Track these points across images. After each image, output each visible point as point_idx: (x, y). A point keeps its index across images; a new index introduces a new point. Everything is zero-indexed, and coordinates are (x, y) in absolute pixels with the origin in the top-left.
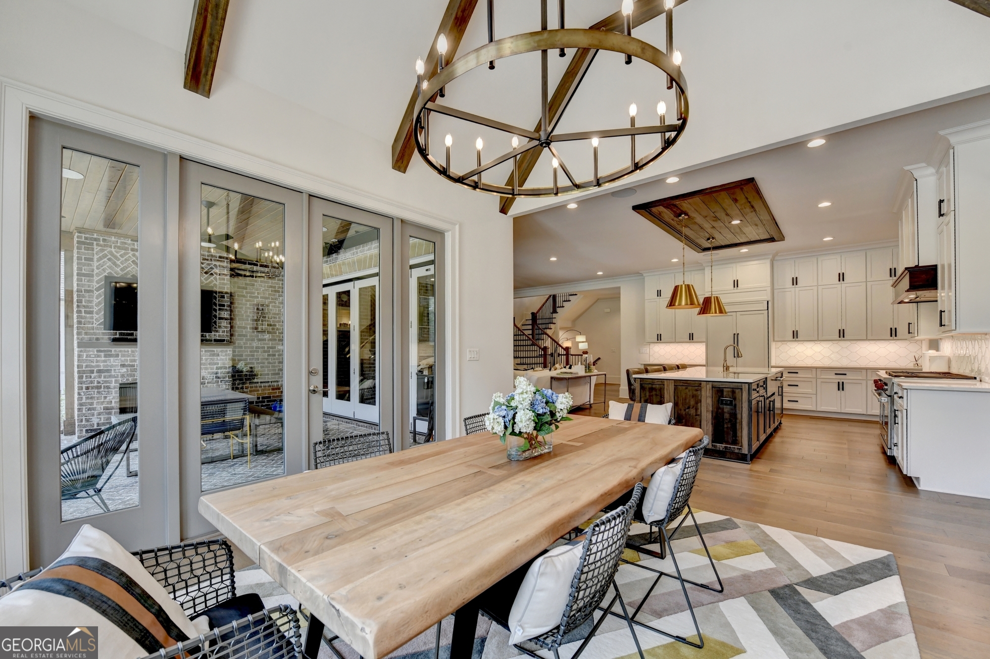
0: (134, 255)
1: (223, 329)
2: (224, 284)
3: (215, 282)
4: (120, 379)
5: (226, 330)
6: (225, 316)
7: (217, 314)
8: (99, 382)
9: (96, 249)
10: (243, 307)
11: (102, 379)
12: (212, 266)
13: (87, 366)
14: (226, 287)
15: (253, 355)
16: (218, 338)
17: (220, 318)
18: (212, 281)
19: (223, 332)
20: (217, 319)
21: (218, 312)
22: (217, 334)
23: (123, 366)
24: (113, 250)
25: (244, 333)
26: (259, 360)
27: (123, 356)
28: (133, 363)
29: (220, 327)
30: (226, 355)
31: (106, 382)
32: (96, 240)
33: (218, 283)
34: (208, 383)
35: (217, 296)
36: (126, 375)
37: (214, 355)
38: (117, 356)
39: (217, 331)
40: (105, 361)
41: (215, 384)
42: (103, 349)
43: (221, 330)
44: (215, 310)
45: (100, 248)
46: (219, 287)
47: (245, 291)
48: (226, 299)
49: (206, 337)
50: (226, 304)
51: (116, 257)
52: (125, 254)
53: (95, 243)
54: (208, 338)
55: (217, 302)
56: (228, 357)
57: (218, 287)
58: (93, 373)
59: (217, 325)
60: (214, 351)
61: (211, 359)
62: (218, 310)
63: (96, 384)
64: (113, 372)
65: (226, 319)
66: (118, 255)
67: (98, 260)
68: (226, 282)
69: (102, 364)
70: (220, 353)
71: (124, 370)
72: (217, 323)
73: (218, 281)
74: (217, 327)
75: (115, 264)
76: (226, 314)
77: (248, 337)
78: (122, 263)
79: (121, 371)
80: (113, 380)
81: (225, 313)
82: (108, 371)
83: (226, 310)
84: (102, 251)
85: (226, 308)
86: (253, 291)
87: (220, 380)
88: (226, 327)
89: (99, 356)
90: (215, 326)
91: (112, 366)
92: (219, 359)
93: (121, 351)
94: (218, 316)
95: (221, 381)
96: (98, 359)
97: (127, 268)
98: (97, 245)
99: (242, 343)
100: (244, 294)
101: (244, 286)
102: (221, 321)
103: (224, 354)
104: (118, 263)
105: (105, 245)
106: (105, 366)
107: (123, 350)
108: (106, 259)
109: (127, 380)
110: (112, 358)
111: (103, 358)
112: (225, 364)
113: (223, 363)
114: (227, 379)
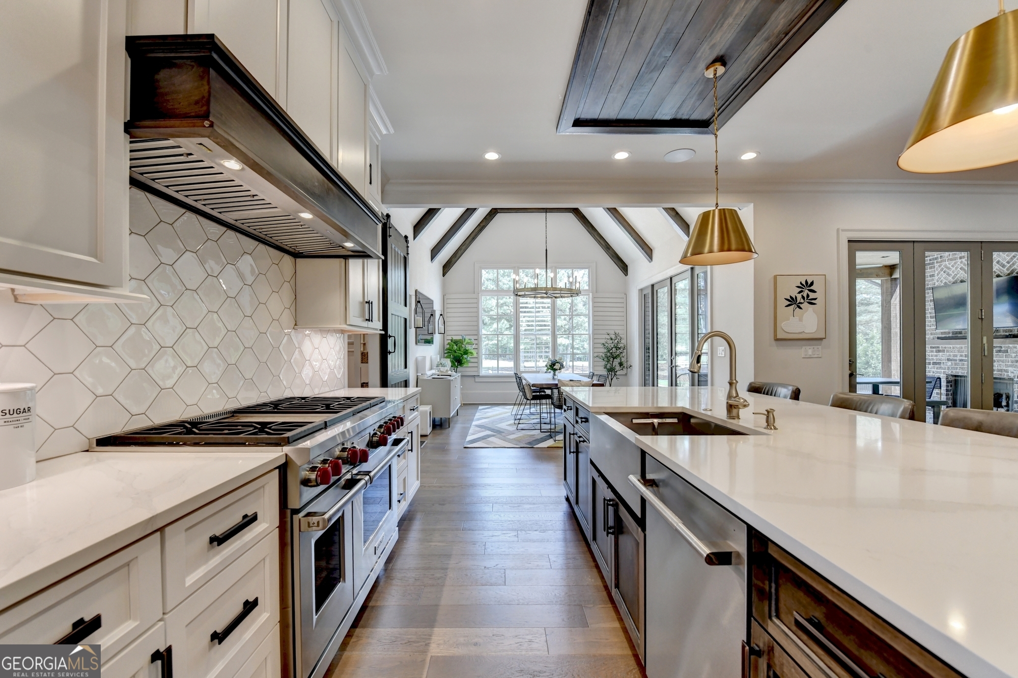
4: (947, 371)
8: (933, 372)
9: (936, 265)
11: (936, 370)
23: (948, 360)
24: (947, 263)
27: (948, 351)
28: (956, 358)
32: (936, 259)
36: (951, 368)
38: (943, 351)
40: (936, 356)
42: (934, 346)
45: (939, 264)
51: (949, 268)
52: (955, 263)
53: (935, 261)
58: (930, 365)
64: (942, 364)
66: (950, 266)
67: (938, 275)
69: (935, 358)
71: (949, 363)
75: (949, 275)
78: (953, 272)
79: (947, 364)
80: (942, 371)
82: (939, 363)
84: (940, 266)
89: (932, 352)
91: (940, 360)
93: (945, 348)
96: (932, 353)
97: (956, 275)
98: (937, 262)
104: (951, 272)
105: (941, 261)
106: (937, 359)
107: (947, 346)
108: (942, 272)
109: (952, 372)
110: (941, 354)
111: (935, 354)
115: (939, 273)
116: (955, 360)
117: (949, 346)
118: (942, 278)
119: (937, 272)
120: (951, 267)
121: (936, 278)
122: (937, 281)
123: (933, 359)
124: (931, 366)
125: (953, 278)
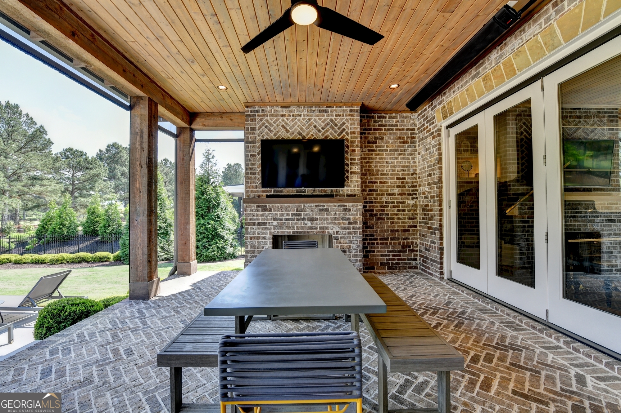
0: (283, 120)
1: (354, 184)
2: (354, 137)
3: (347, 137)
4: (273, 231)
5: (357, 184)
6: (357, 170)
7: (349, 169)
8: (258, 234)
9: (258, 119)
10: (373, 162)
11: (261, 231)
12: (344, 121)
13: (251, 219)
14: (356, 140)
15: (383, 211)
16: (350, 193)
17: (351, 173)
18: (344, 136)
19: (355, 186)
20: (349, 173)
21: (350, 166)
22: (350, 188)
23: (275, 219)
24: (269, 118)
25: (374, 188)
26: (389, 216)
27: (275, 210)
28: (282, 217)
29: (352, 181)
30: (357, 210)
31: (263, 233)
32: (257, 111)
33: (349, 138)
34: (341, 238)
35: (349, 151)
36: (277, 228)
37: (346, 210)
38: (270, 210)
39: (349, 186)
40: (262, 215)
41: (347, 240)
42: (260, 204)
43: (352, 185)
44: (347, 165)
45: (260, 118)
46: (351, 141)
47: (374, 145)
48: (356, 152)
50: (357, 158)
51: (271, 124)
52: (277, 120)
53: (257, 114)
54: (341, 193)
55: (349, 157)
56: (359, 212)
57: (349, 141)
59: (349, 179)
60: (346, 206)
61: (344, 214)
63: (256, 235)
64: (268, 225)
65: (357, 173)
66: (272, 122)
67: (259, 129)
68: (356, 135)
69: (260, 218)
70: (351, 208)
71: (276, 223)
72: (349, 178)
73: (349, 135)
74: (349, 182)
75: (270, 130)
76: (357, 168)
77: (378, 192)
78: (275, 129)
79: (273, 224)
80: (268, 231)
81: (356, 166)
82: (265, 224)
83: (357, 164)
84: (261, 120)
85: (357, 161)
86: (383, 144)
87: (351, 236)
88: (357, 181)
89: (258, 211)
90: (347, 181)
91: (267, 219)
92: (350, 214)
93: (273, 206)
94: (350, 171)
95: (353, 237)
96: (258, 213)
97: (278, 132)
98: (258, 116)
99: (373, 198)
100: (374, 148)
101: (374, 140)
102: (353, 175)
103: (355, 209)
104: (272, 129)
105: (263, 115)
106: (262, 219)
107: (274, 205)
108: (264, 127)
109: (278, 232)
110: (267, 213)
111: (261, 213)
112: (357, 220)
113: (355, 219)
114: (358, 235)
115: (260, 127)
116: (281, 220)
117: (277, 205)
118: (264, 133)
119: (257, 126)
120: (273, 124)
121: (257, 132)
122: (259, 136)
123: (258, 219)
124: (256, 226)
125: (275, 135)
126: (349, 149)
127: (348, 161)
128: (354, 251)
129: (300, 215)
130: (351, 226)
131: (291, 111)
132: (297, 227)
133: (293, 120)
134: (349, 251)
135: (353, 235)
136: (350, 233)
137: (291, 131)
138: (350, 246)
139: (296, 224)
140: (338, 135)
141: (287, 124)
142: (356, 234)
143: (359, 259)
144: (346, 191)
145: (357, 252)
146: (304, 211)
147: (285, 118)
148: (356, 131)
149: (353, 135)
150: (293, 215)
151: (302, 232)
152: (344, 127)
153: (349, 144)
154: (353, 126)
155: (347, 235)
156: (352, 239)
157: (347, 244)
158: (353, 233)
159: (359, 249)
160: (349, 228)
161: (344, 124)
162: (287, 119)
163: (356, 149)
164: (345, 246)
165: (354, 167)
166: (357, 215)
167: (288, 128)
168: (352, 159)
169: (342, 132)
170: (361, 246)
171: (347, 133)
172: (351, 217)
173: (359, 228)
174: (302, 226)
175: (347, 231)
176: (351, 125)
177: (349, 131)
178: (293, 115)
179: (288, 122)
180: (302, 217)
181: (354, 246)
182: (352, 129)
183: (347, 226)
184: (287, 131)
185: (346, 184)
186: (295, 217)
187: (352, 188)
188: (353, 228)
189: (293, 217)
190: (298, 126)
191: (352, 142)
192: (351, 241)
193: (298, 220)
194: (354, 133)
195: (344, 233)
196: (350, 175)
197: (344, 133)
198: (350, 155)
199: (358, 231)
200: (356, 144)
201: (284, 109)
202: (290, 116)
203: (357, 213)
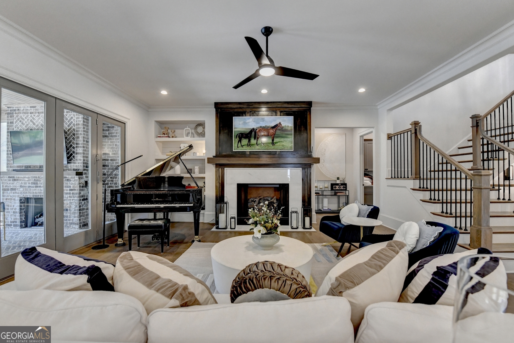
0: (31, 116)
1: (78, 161)
2: (79, 128)
3: (74, 127)
4: (20, 195)
5: (80, 161)
6: (80, 152)
8: (11, 196)
11: (12, 194)
12: (72, 116)
14: (80, 130)
16: (75, 168)
17: (76, 154)
18: (72, 127)
19: (79, 163)
20: (75, 154)
21: (75, 149)
22: (75, 165)
23: (21, 187)
24: (22, 115)
27: (21, 180)
28: (26, 185)
29: (77, 160)
30: (75, 181)
31: (14, 196)
32: (15, 110)
33: (75, 128)
35: (75, 137)
36: (23, 193)
38: (17, 180)
39: (75, 163)
40: (13, 184)
41: (69, 202)
42: (11, 176)
43: (77, 162)
44: (74, 148)
45: (16, 115)
48: (80, 139)
49: (68, 167)
50: (80, 142)
53: (14, 112)
54: (69, 168)
55: (75, 142)
57: (75, 131)
59: (75, 158)
60: (67, 177)
62: (75, 148)
64: (17, 190)
65: (80, 154)
66: (24, 118)
67: (16, 123)
68: (80, 126)
70: (71, 179)
71: (22, 189)
72: (75, 157)
73: (75, 126)
74: (75, 160)
75: (23, 124)
76: (80, 150)
79: (20, 190)
80: (17, 195)
81: (80, 149)
82: (15, 190)
83: (81, 147)
85: (80, 145)
88: (80, 160)
91: (16, 186)
92: (71, 183)
93: (19, 177)
94: (75, 152)
95: (72, 199)
96: (10, 182)
97: (28, 125)
103: (73, 180)
104: (24, 122)
105: (19, 113)
106: (13, 186)
108: (19, 121)
109: (24, 195)
110: (15, 182)
111: (12, 182)
112: (75, 187)
113: (74, 187)
114: (76, 198)
115: (17, 121)
116: (25, 187)
117: (21, 176)
118: (19, 126)
119: (15, 121)
121: (14, 124)
122: (15, 127)
123: (11, 186)
124: (10, 191)
125: (26, 127)
126: (75, 136)
127: (74, 145)
128: (73, 210)
129: (37, 184)
130: (71, 192)
131: (36, 110)
132: (36, 192)
133: (38, 116)
134: (70, 209)
135: (73, 198)
136: (70, 197)
137: (36, 124)
138: (70, 206)
139: (35, 190)
140: (68, 126)
141: (34, 119)
142: (74, 198)
143: (76, 215)
144: (72, 167)
145: (75, 211)
146: (39, 181)
147: (32, 115)
148: (80, 123)
149: (78, 126)
150: (32, 183)
151: (39, 195)
152: (72, 120)
153: (75, 133)
154: (78, 120)
155: (69, 198)
156: (72, 201)
157: (69, 205)
158: (72, 197)
159: (76, 209)
160: (70, 194)
161: (72, 118)
162: (34, 116)
163: (80, 136)
164: (67, 206)
165: (78, 149)
166: (75, 184)
167: (34, 122)
168: (77, 144)
169: (70, 124)
170: (78, 206)
171: (74, 124)
172: (71, 186)
173: (77, 194)
174: (39, 191)
175: (69, 195)
176: (77, 119)
177: (75, 123)
178: (38, 113)
179: (34, 117)
180: (39, 185)
181: (73, 206)
182: (77, 122)
183: (68, 192)
184: (34, 124)
185: (73, 162)
186: (35, 185)
187: (77, 165)
188: (73, 194)
189: (33, 185)
190: (41, 120)
191: (77, 131)
192: (71, 202)
193: (37, 187)
194: (79, 124)
195: (67, 197)
196: (75, 155)
197: (72, 125)
198: (76, 140)
199: (76, 195)
200: (80, 132)
201: (32, 108)
202: (36, 113)
203: (75, 183)
